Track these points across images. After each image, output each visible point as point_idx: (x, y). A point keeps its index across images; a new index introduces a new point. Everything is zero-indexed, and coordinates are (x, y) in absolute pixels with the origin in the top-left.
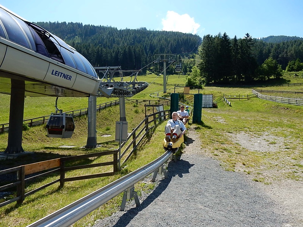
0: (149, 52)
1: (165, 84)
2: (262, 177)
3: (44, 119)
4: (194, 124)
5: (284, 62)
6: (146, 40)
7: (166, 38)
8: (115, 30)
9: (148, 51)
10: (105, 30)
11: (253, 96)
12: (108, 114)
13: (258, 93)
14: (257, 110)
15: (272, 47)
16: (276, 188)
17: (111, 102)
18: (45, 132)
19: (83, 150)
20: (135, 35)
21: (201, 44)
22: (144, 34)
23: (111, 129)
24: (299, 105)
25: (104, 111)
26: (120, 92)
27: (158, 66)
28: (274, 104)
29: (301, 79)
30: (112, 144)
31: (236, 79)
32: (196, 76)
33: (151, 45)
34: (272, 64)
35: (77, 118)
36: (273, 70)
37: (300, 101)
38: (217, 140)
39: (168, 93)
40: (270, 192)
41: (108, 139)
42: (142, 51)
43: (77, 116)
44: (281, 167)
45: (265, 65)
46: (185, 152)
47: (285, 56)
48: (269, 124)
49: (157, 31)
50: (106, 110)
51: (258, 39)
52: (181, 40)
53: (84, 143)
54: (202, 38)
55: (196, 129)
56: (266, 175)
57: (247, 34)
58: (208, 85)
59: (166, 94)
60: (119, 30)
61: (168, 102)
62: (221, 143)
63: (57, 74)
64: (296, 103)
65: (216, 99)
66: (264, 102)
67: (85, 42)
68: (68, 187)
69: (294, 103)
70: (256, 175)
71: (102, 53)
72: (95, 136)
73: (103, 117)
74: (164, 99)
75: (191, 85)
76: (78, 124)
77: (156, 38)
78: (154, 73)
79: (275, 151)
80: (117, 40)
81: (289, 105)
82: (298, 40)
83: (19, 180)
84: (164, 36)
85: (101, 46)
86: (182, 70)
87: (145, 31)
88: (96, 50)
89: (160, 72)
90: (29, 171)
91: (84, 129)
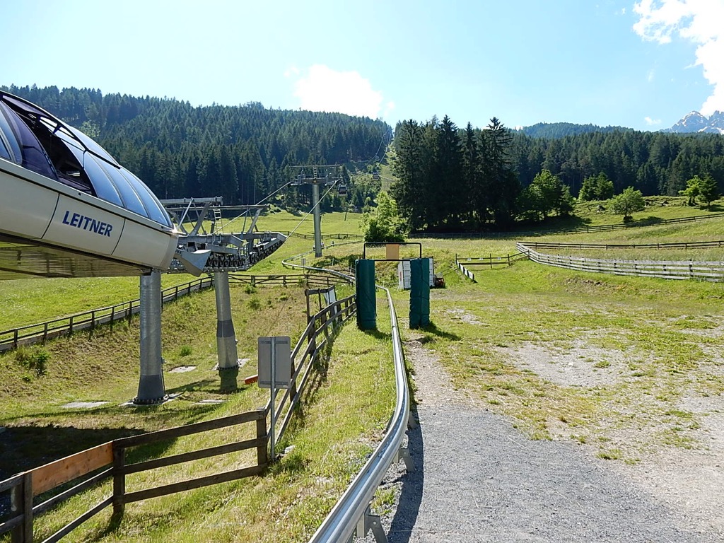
0: (271, 159)
1: (317, 236)
2: (614, 447)
3: (16, 335)
4: (415, 330)
5: (574, 180)
6: (263, 133)
7: (311, 126)
8: (185, 107)
9: (268, 157)
10: (161, 107)
11: (518, 257)
12: (184, 313)
13: (530, 250)
14: (534, 289)
15: (546, 148)
16: (653, 471)
17: (189, 283)
18: (20, 370)
19: (132, 412)
20: (235, 121)
21: (392, 141)
22: (257, 119)
23: (193, 352)
24: (622, 274)
25: (173, 307)
26: (222, 259)
27: (295, 192)
28: (568, 274)
29: (612, 216)
30: (204, 391)
31: (477, 219)
32: (388, 214)
33: (275, 142)
34: (551, 184)
35: (104, 328)
36: (552, 197)
37: (623, 264)
38: (481, 366)
39: (327, 257)
40: (645, 481)
41: (188, 376)
42: (255, 157)
43: (104, 324)
44: (643, 420)
45: (536, 187)
46: (421, 400)
47: (573, 167)
48: (575, 320)
49: (288, 110)
50: (177, 305)
51: (515, 130)
52: (345, 131)
53: (127, 392)
54: (394, 127)
55: (424, 341)
56: (620, 443)
57: (494, 119)
58: (415, 233)
59: (322, 259)
60: (195, 108)
61: (329, 279)
62: (494, 372)
63: (77, 220)
64: (614, 269)
65: (440, 267)
66: (545, 270)
67: (110, 137)
68: (136, 516)
69: (610, 269)
70: (599, 444)
71: (154, 164)
72: (159, 372)
73: (172, 323)
74: (318, 271)
75: (376, 237)
76: (107, 344)
77: (287, 128)
78: (285, 209)
79: (614, 383)
80: (192, 131)
81: (601, 276)
82: (597, 132)
83: (17, 513)
84: (305, 122)
85: (152, 146)
86: (352, 201)
87: (259, 111)
88: (138, 155)
89: (300, 206)
90: (42, 484)
91: (125, 356)
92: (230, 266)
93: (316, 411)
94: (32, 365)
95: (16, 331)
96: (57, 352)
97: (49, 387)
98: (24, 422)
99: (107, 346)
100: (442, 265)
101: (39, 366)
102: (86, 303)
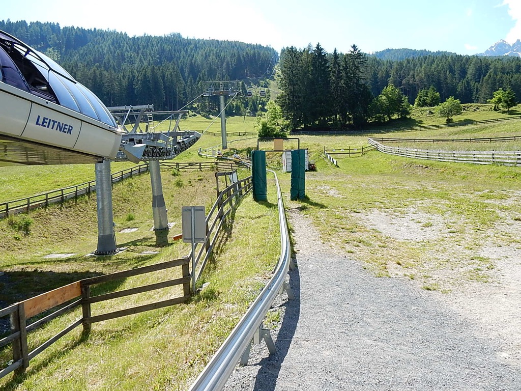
0: (189, 76)
1: (224, 134)
2: (434, 282)
3: (7, 207)
4: (295, 201)
5: (411, 92)
6: (182, 57)
7: (218, 52)
8: (124, 37)
9: (186, 75)
10: (105, 37)
11: (370, 149)
12: (128, 190)
13: (378, 143)
14: (380, 172)
15: (391, 68)
16: (461, 298)
17: (131, 169)
18: (12, 232)
19: (94, 261)
20: (161, 47)
21: (278, 62)
22: (178, 46)
23: (136, 218)
24: (444, 160)
25: (120, 186)
26: (155, 151)
27: (207, 101)
28: (405, 160)
29: (438, 118)
30: (145, 245)
31: (340, 120)
32: (275, 117)
33: (191, 64)
34: (394, 95)
35: (71, 201)
36: (395, 105)
37: (445, 153)
38: (342, 226)
39: (231, 149)
40: (455, 305)
41: (133, 235)
42: (177, 76)
43: (70, 199)
44: (455, 263)
45: (384, 97)
46: (299, 251)
47: (411, 82)
48: (409, 194)
49: (201, 39)
50: (123, 185)
51: (369, 54)
52: (243, 55)
53: (90, 246)
54: (279, 52)
55: (301, 209)
56: (439, 279)
57: (354, 45)
58: (295, 131)
59: (227, 151)
60: (131, 37)
61: (233, 165)
62: (350, 230)
63: (46, 123)
64: (438, 157)
65: (313, 156)
66: (388, 158)
67: (68, 60)
68: (100, 332)
69: (435, 157)
70: (423, 280)
71: (102, 81)
72: (112, 232)
73: (120, 197)
74: (224, 159)
75: (266, 134)
76: (73, 212)
77: (200, 53)
78: (200, 114)
79: (435, 238)
80: (129, 55)
81: (429, 162)
82: (429, 56)
83: (15, 331)
84: (213, 48)
85: (100, 66)
86: (249, 108)
87: (179, 40)
88: (89, 73)
89: (210, 111)
90: (32, 310)
91: (87, 221)
92: (160, 156)
93: (224, 259)
94: (20, 228)
95: (7, 204)
96: (37, 219)
97: (33, 243)
98: (17, 268)
99: (73, 214)
100: (314, 154)
101: (26, 228)
102: (57, 184)
